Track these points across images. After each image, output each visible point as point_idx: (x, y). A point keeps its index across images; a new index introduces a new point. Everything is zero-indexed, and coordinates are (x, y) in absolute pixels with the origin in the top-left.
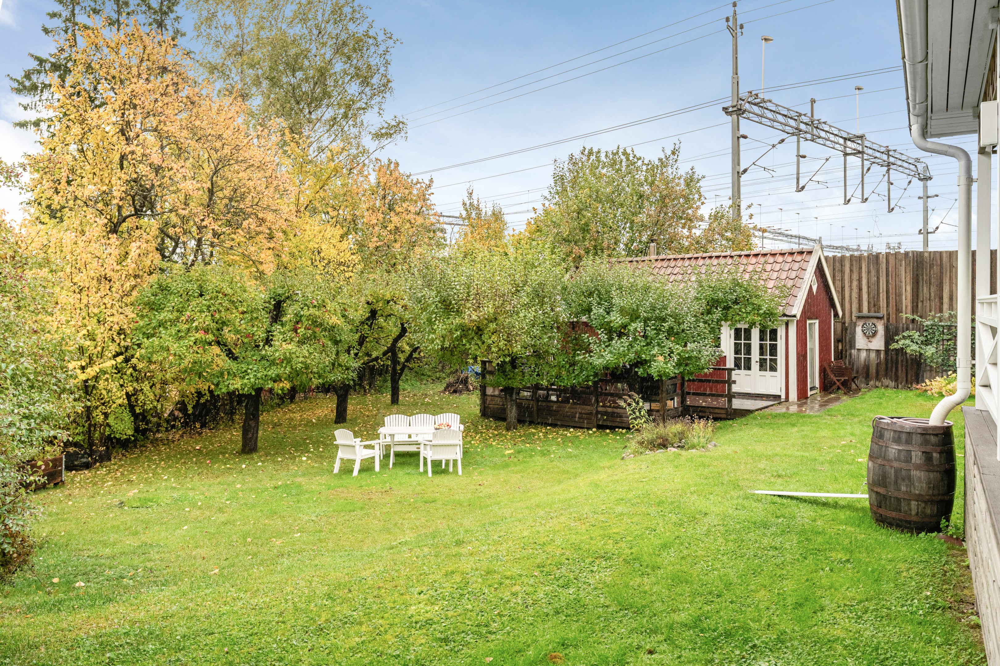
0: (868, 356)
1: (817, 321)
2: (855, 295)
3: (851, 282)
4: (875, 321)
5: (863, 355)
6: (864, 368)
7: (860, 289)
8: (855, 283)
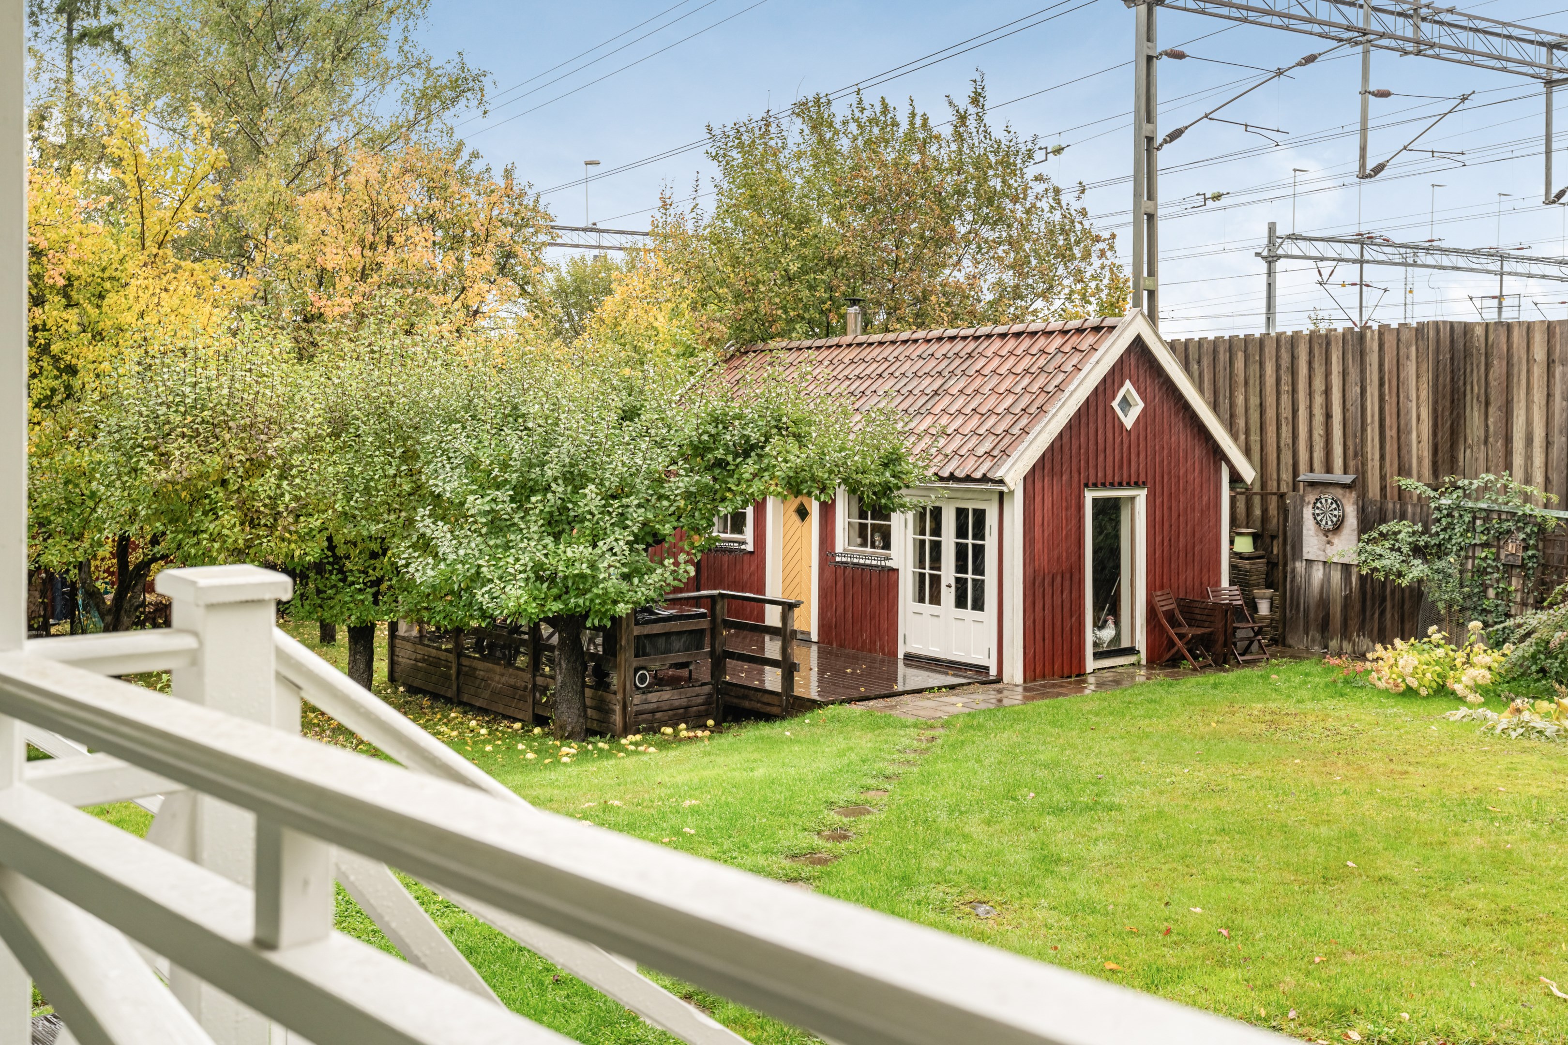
0: (1327, 578)
1: (1141, 496)
2: (1319, 431)
3: (1311, 394)
4: (1338, 492)
5: (1318, 573)
6: (1318, 606)
7: (1328, 416)
8: (1319, 400)
